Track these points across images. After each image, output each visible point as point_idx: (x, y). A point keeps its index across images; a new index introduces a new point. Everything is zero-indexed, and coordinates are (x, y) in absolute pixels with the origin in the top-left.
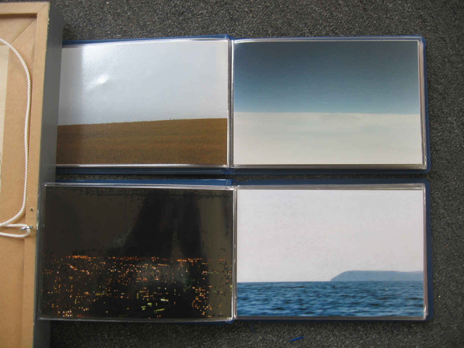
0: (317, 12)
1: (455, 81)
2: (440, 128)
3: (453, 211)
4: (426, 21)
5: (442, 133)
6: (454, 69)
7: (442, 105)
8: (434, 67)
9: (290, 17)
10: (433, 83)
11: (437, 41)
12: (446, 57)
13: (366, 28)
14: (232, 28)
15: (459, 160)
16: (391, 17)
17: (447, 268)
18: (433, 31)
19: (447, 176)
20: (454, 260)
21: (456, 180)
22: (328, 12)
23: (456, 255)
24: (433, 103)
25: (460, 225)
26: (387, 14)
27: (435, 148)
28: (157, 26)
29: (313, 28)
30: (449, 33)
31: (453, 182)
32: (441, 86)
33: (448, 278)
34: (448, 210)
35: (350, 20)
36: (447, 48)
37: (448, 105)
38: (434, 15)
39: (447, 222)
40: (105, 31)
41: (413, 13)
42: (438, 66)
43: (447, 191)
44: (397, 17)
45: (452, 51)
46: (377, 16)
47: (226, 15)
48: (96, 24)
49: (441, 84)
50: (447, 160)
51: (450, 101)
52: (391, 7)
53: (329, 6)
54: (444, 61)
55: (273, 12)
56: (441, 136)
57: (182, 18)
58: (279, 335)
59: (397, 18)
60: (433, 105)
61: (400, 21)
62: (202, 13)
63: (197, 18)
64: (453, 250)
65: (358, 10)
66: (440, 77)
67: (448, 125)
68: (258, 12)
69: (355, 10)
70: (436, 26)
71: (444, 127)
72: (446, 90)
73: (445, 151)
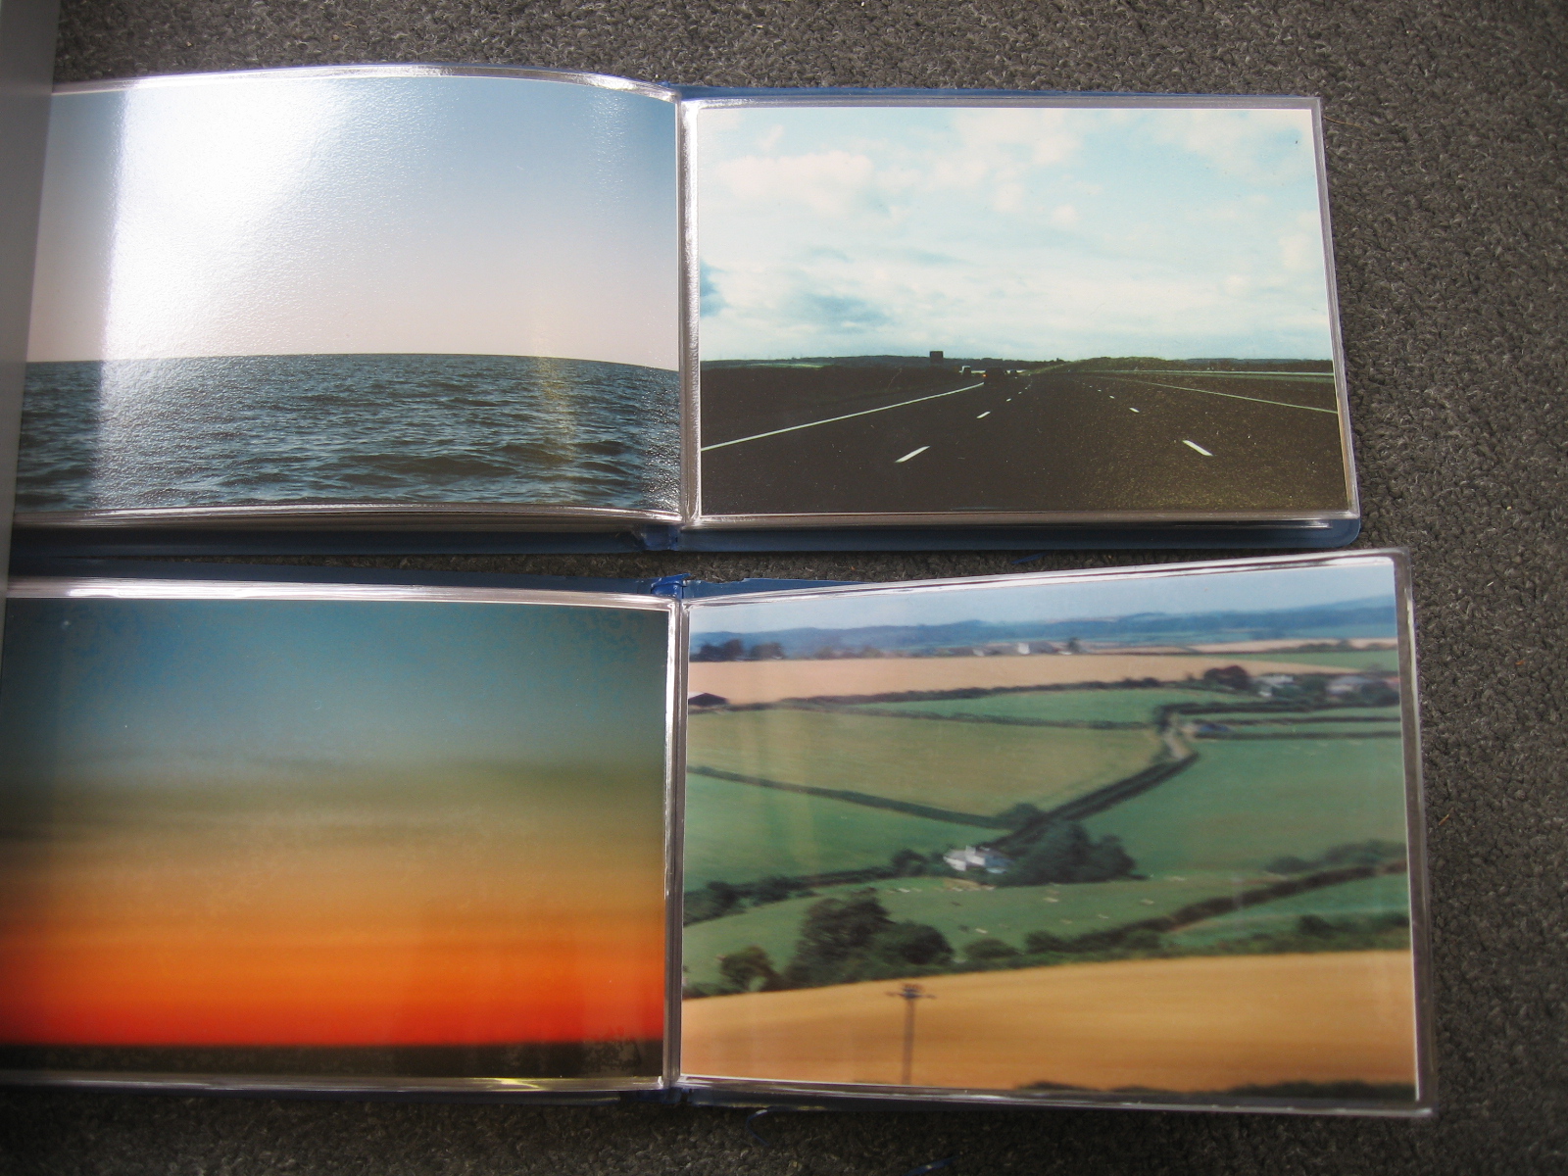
0: (985, 26)
1: (1442, 270)
2: (1402, 420)
3: (1460, 700)
4: (1340, 74)
5: (1409, 437)
6: (1437, 232)
7: (1405, 345)
8: (1375, 221)
9: (892, 41)
10: (1371, 272)
11: (1377, 138)
12: (1411, 193)
13: (1148, 86)
14: (694, 65)
15: (1468, 529)
16: (1227, 57)
17: (1449, 898)
18: (1367, 106)
19: (1433, 581)
20: (1470, 872)
21: (1464, 596)
22: (1020, 28)
23: (1477, 854)
24: (1374, 338)
25: (1483, 749)
26: (1214, 48)
27: (1388, 488)
28: (429, 47)
29: (973, 79)
30: (1417, 115)
31: (1453, 601)
32: (1400, 283)
33: (1452, 933)
34: (1441, 697)
35: (1095, 59)
36: (1411, 164)
37: (1426, 348)
38: (1366, 58)
40: (241, 54)
41: (1300, 48)
42: (1387, 220)
44: (1248, 58)
45: (1429, 174)
46: (1182, 50)
47: (676, 21)
48: (209, 28)
49: (1399, 277)
50: (1430, 528)
51: (1430, 333)
52: (1226, 26)
53: (1024, 9)
54: (1406, 205)
55: (835, 19)
56: (1405, 446)
57: (520, 23)
58: (866, 1154)
59: (1250, 62)
60: (1378, 343)
61: (1257, 69)
62: (591, 12)
63: (573, 27)
64: (1464, 834)
65: (1121, 27)
66: (1393, 253)
67: (1426, 413)
68: (783, 19)
69: (1111, 28)
70: (1374, 93)
71: (1416, 418)
72: (1416, 297)
73: (1421, 498)
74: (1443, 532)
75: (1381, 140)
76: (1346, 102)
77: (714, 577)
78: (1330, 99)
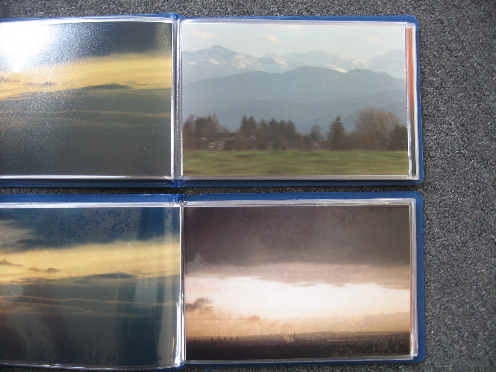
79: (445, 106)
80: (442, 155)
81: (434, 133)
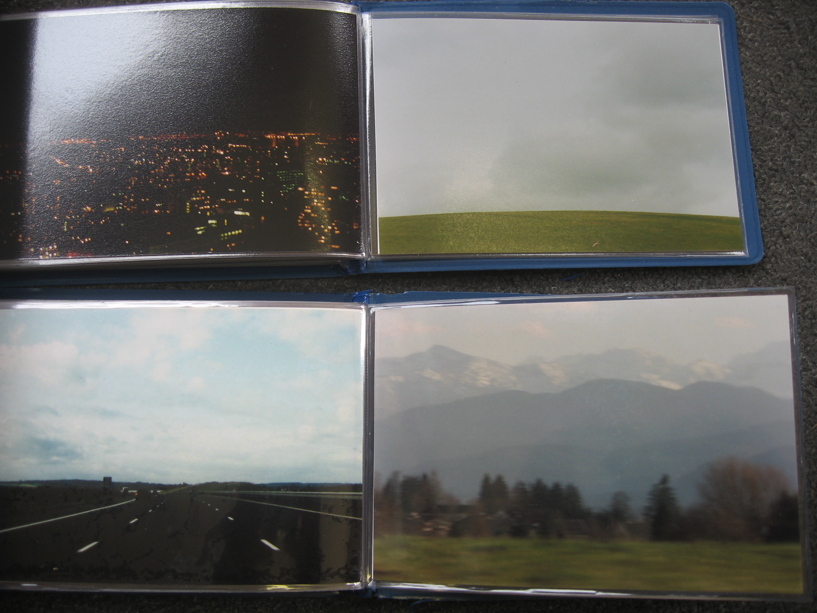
1: (811, 104)
2: (788, 192)
5: (793, 202)
6: (807, 82)
7: (789, 148)
8: (771, 76)
10: (769, 106)
11: (771, 28)
12: (792, 59)
18: (765, 9)
19: (808, 286)
24: (772, 145)
27: (781, 233)
30: (795, 13)
32: (786, 112)
34: (813, 354)
36: (792, 42)
37: (802, 150)
39: (812, 378)
42: (778, 75)
43: (810, 316)
45: (803, 48)
51: (804, 141)
54: (789, 66)
56: (790, 207)
66: (782, 95)
67: (803, 188)
71: (796, 191)
72: (796, 120)
73: (800, 238)
74: (813, 257)
75: (774, 29)
76: (753, 7)
77: (389, 291)
78: (744, 6)
79: (800, 156)
80: (801, 233)
81: (787, 199)
